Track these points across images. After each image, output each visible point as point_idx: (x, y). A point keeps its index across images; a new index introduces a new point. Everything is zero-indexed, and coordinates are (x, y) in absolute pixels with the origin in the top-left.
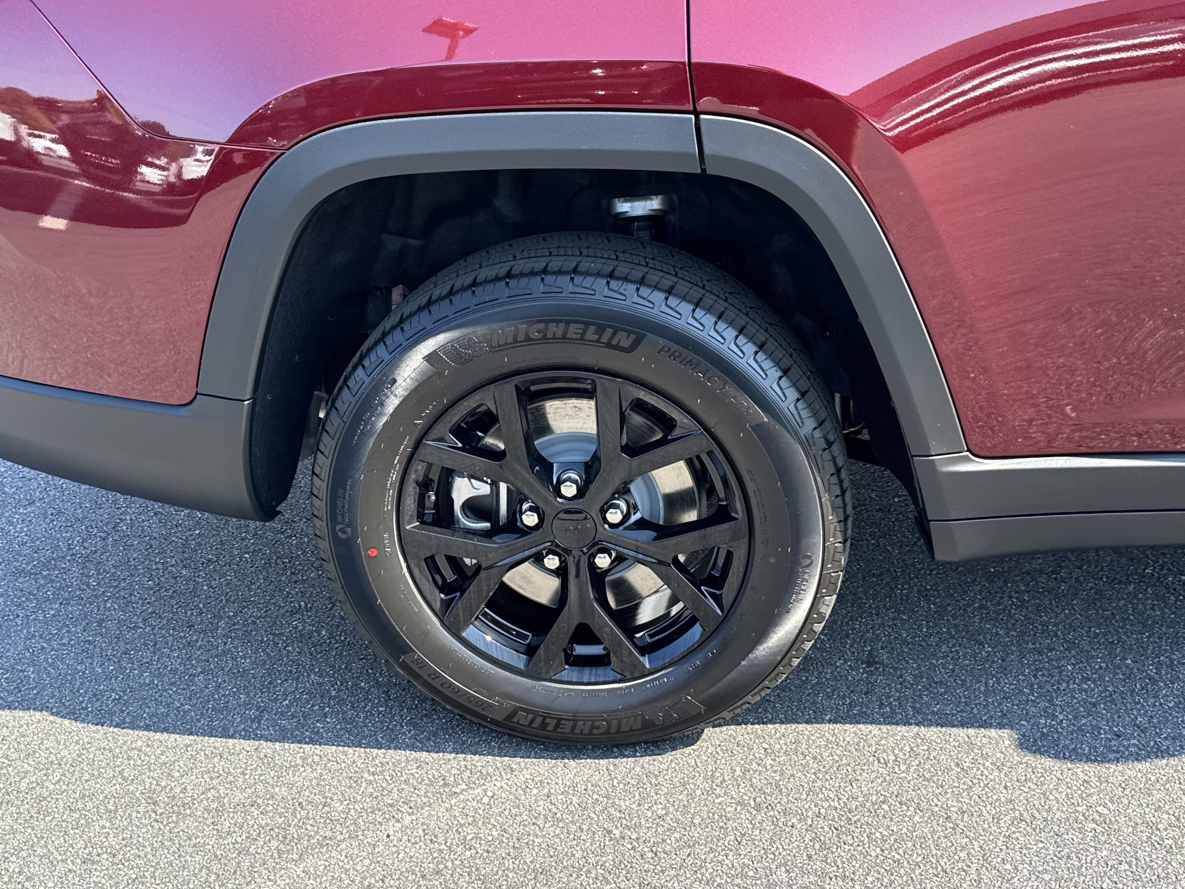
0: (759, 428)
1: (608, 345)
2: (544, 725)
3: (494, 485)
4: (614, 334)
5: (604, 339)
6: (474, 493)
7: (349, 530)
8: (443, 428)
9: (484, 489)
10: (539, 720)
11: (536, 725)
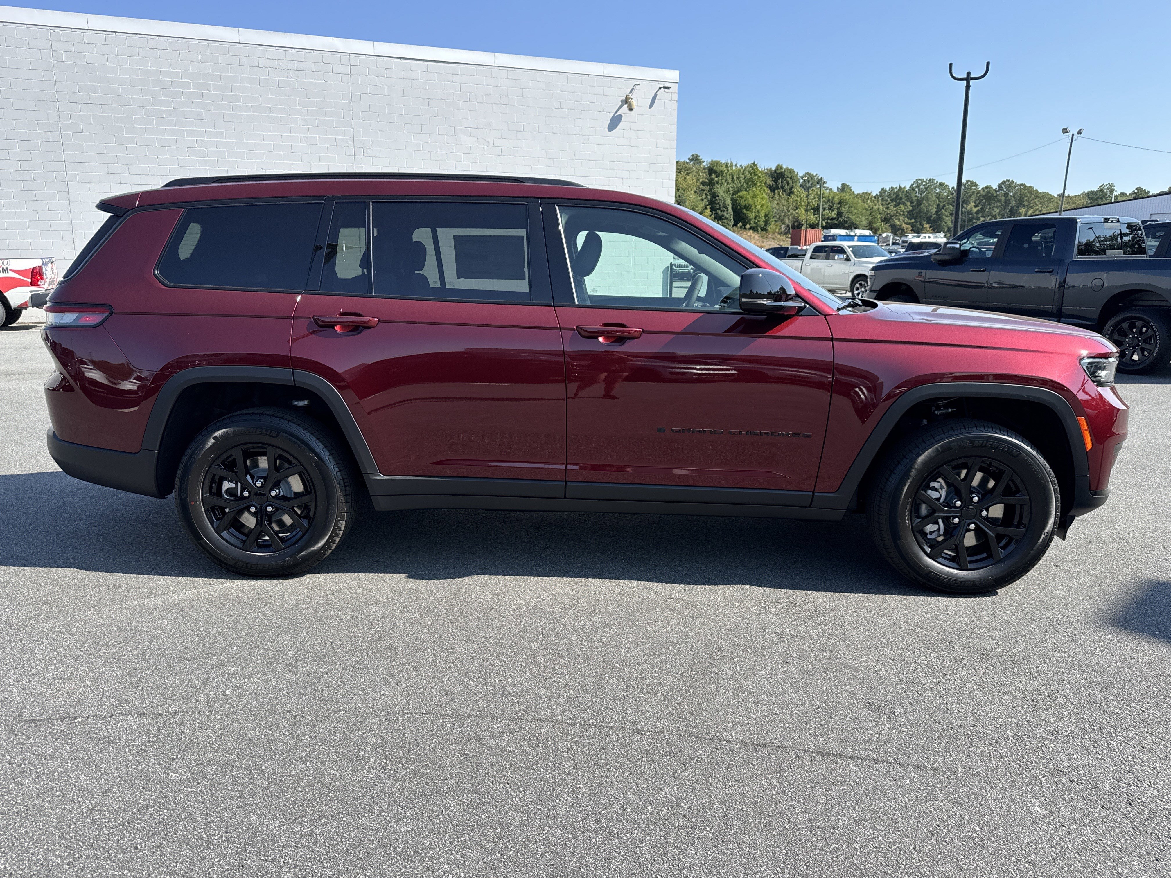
0: (316, 462)
1: (269, 436)
2: (247, 567)
3: (237, 484)
4: (271, 432)
5: (268, 434)
6: (230, 487)
7: (185, 495)
8: (219, 462)
9: (233, 486)
10: (245, 565)
11: (244, 567)
